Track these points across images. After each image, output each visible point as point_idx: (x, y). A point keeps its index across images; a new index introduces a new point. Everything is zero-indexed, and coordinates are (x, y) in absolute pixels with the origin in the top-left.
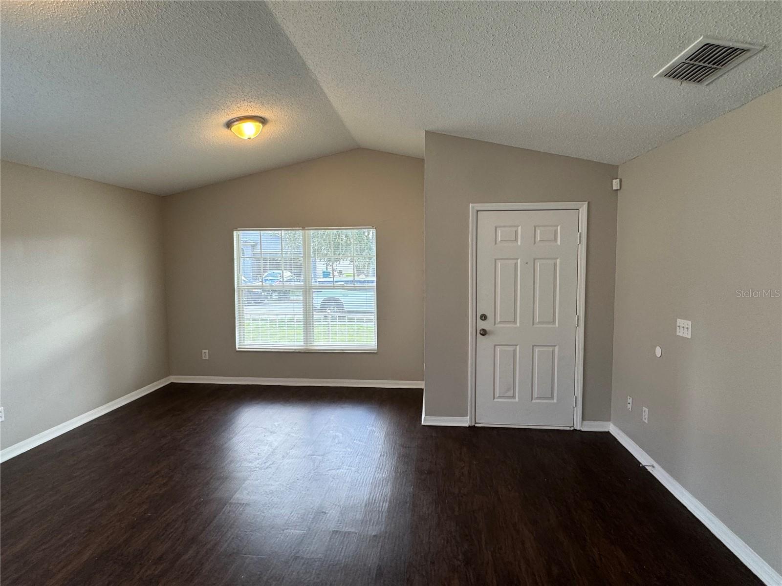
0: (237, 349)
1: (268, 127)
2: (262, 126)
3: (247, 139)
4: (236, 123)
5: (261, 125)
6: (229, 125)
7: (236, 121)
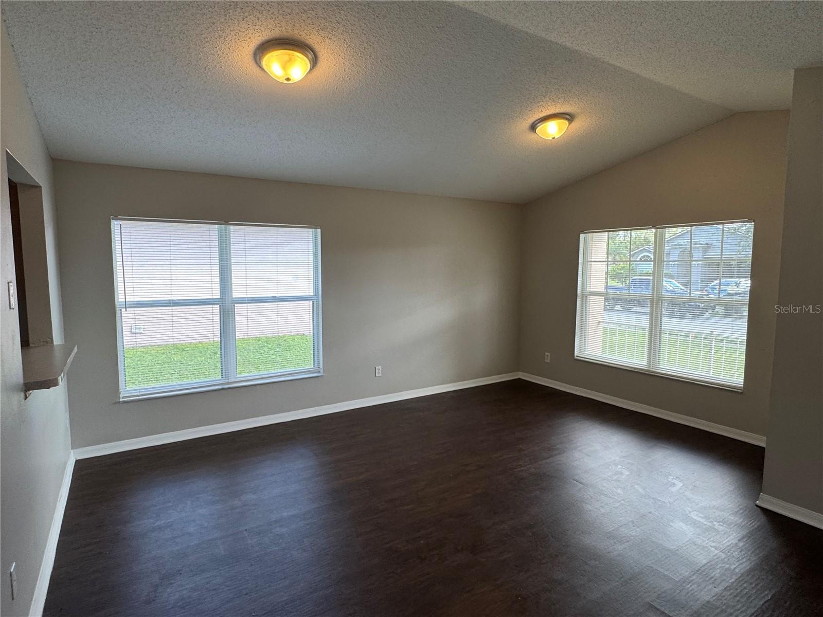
0: (576, 358)
1: (576, 124)
2: (568, 124)
3: (551, 139)
4: (539, 124)
5: (567, 122)
6: (533, 127)
7: (539, 123)
